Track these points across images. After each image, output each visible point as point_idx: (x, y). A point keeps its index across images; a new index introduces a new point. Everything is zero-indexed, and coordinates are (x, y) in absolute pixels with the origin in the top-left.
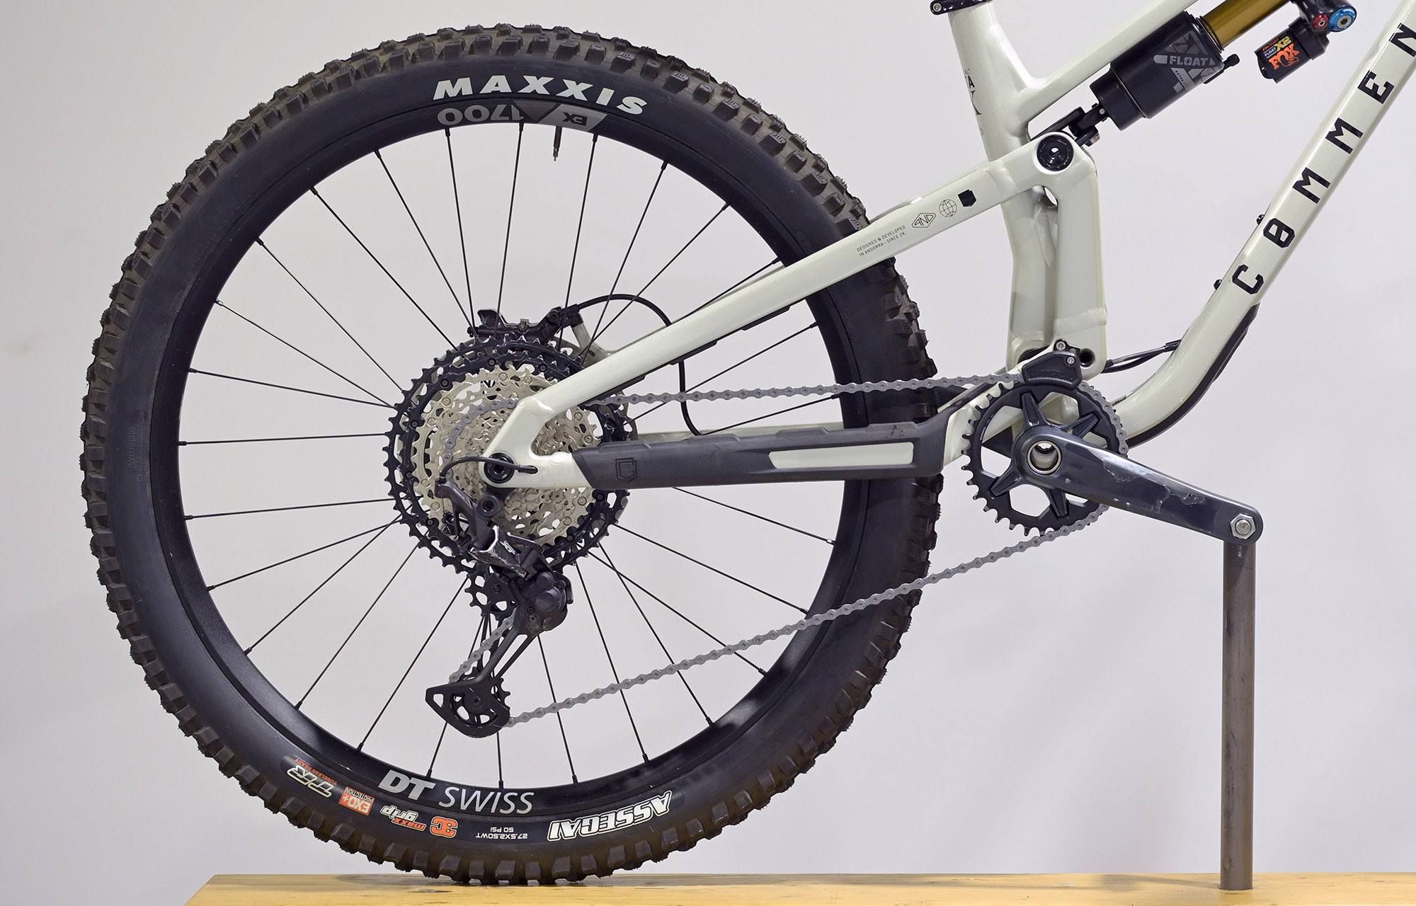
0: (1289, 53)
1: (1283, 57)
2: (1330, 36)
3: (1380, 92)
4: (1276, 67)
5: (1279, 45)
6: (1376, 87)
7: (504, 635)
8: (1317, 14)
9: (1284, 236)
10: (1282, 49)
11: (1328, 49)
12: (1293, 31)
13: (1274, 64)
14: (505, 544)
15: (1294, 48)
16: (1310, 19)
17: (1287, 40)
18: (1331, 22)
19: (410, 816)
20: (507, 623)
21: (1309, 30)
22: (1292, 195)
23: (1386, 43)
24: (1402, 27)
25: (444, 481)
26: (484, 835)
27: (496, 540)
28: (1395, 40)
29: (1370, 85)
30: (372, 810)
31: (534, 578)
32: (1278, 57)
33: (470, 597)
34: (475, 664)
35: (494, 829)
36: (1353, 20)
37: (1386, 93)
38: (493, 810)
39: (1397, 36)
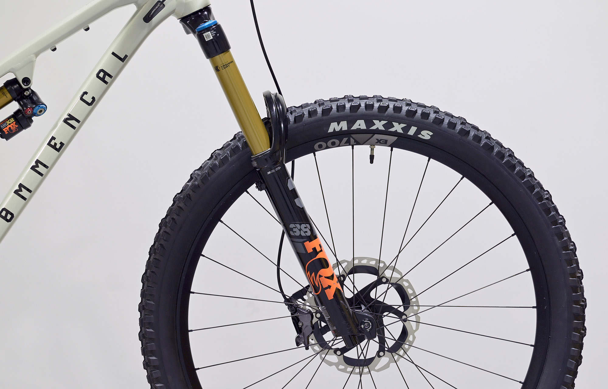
0: (13, 126)
1: (10, 128)
2: (34, 118)
3: (58, 146)
4: (6, 133)
5: (8, 122)
6: (56, 144)
8: (27, 107)
9: (9, 217)
10: (10, 124)
11: (33, 124)
12: (15, 115)
13: (6, 131)
15: (16, 124)
16: (24, 110)
17: (12, 120)
18: (34, 111)
21: (23, 115)
22: (13, 197)
23: (61, 122)
24: (69, 115)
28: (65, 121)
29: (53, 143)
32: (7, 128)
36: (45, 111)
37: (61, 147)
39: (67, 119)
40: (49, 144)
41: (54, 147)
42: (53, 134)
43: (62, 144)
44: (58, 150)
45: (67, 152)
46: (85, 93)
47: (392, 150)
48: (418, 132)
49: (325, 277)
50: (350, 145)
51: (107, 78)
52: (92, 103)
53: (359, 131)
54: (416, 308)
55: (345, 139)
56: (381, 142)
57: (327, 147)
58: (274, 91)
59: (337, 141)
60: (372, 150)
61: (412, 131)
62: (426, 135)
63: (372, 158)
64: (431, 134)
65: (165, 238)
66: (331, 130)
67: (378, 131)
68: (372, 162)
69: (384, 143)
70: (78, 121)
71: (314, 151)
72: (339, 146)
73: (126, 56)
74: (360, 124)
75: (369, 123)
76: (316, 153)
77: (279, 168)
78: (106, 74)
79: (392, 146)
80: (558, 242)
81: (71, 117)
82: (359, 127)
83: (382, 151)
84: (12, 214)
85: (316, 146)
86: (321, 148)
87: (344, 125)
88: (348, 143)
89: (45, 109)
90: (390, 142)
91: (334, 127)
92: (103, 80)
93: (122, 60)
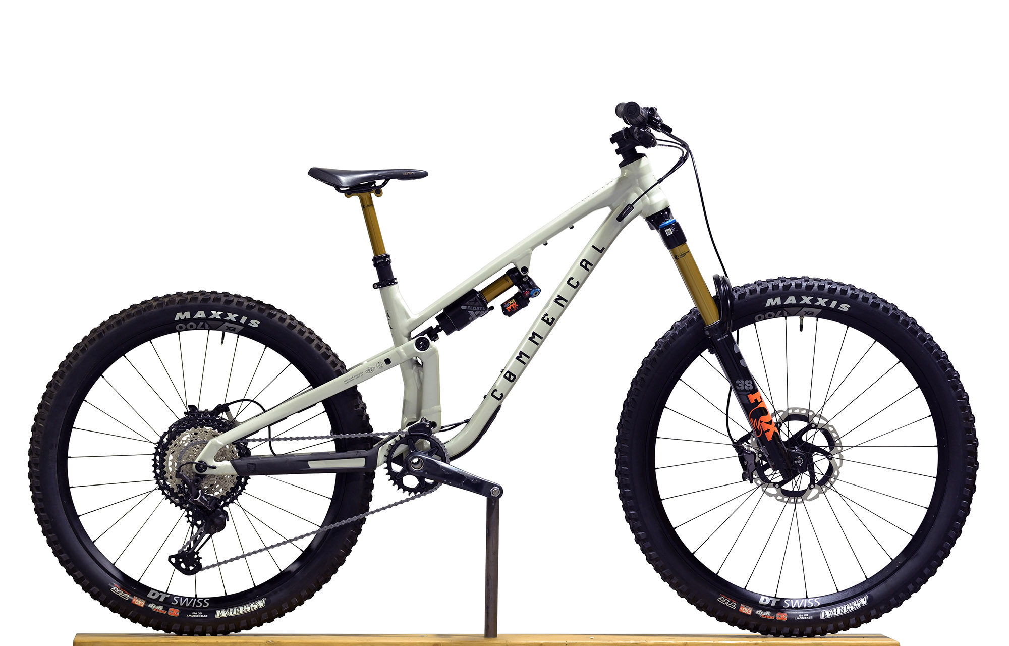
0: (514, 305)
1: (512, 307)
2: (530, 299)
3: (550, 321)
4: (509, 311)
5: (510, 303)
6: (548, 319)
7: (200, 534)
8: (525, 291)
9: (512, 378)
10: (511, 304)
11: (529, 304)
12: (516, 297)
13: (508, 310)
14: (203, 497)
15: (516, 304)
16: (522, 292)
17: (513, 301)
18: (531, 293)
19: (160, 608)
20: (201, 530)
21: (522, 297)
22: (515, 362)
23: (552, 302)
24: (559, 296)
25: (180, 472)
26: (190, 616)
27: (200, 495)
28: (556, 301)
29: (546, 319)
30: (144, 606)
31: (214, 511)
32: (510, 307)
33: (186, 519)
34: (188, 546)
35: (194, 613)
36: (540, 293)
37: (552, 322)
38: (193, 606)
39: (557, 299)
40: (543, 319)
41: (547, 322)
42: (546, 311)
43: (553, 319)
44: (550, 324)
45: (557, 326)
46: (571, 278)
47: (817, 320)
48: (838, 305)
49: (765, 423)
50: (783, 317)
51: (589, 267)
52: (577, 286)
53: (790, 305)
54: (839, 448)
55: (780, 312)
56: (809, 313)
57: (765, 319)
58: (722, 274)
59: (773, 314)
60: (801, 320)
61: (834, 304)
62: (845, 307)
63: (801, 326)
64: (849, 306)
65: (636, 394)
66: (768, 305)
67: (805, 305)
68: (801, 330)
69: (811, 314)
70: (566, 301)
71: (754, 322)
72: (775, 317)
73: (603, 248)
74: (792, 300)
75: (799, 299)
76: (756, 323)
77: (727, 336)
78: (587, 263)
79: (818, 317)
80: (954, 393)
81: (560, 298)
82: (791, 302)
83: (809, 321)
84: (514, 376)
85: (756, 318)
86: (760, 319)
87: (778, 301)
88: (782, 315)
89: (539, 291)
90: (815, 314)
91: (770, 302)
92: (585, 267)
93: (601, 251)
